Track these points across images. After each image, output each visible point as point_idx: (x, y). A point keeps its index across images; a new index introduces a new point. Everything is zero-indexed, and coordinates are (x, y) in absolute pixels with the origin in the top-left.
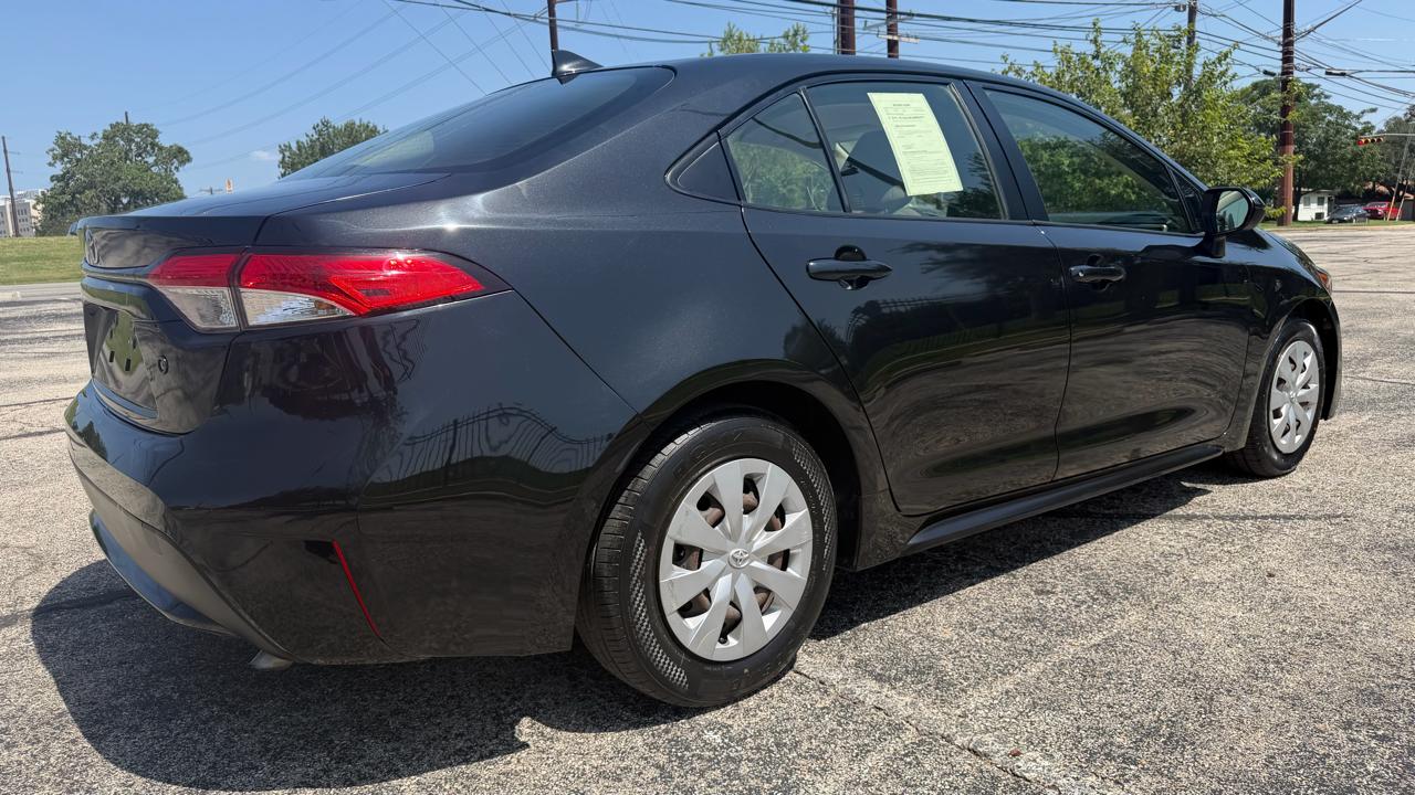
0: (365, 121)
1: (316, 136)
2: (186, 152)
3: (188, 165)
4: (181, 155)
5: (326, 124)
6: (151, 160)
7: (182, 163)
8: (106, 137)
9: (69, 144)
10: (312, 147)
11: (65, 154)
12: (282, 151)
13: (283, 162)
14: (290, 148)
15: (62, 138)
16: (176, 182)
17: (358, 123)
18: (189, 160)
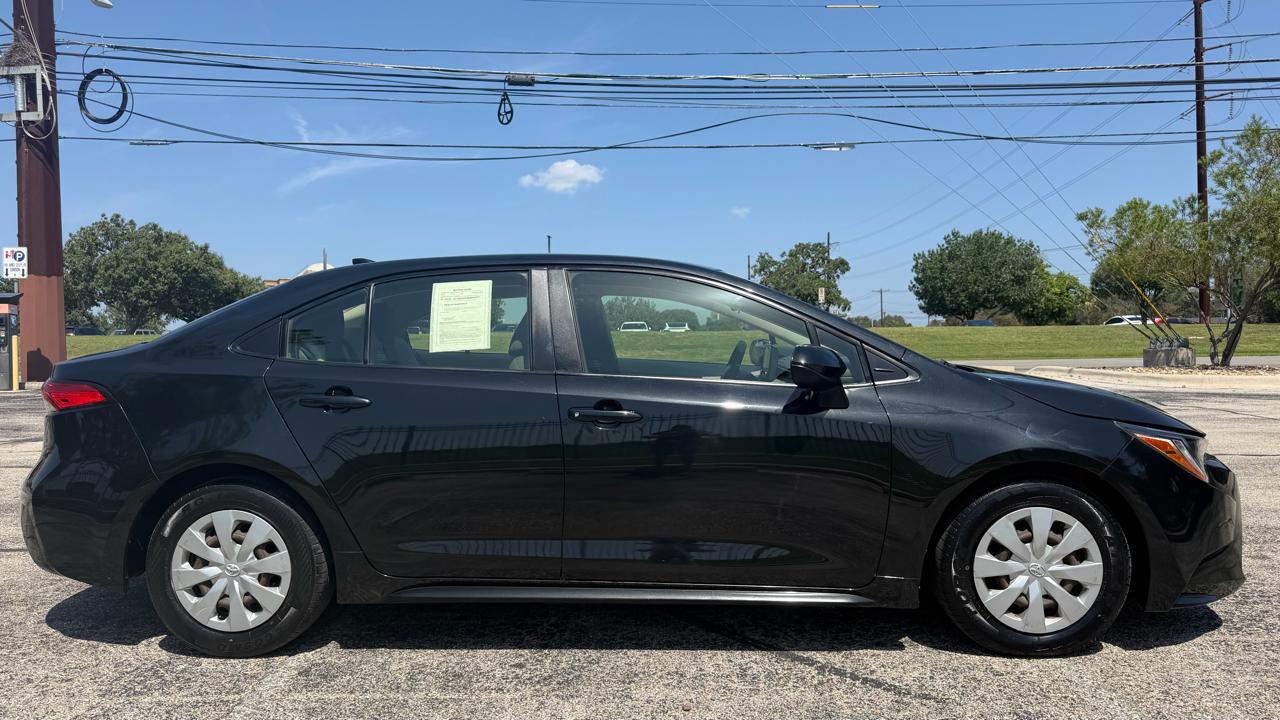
0: (992, 230)
1: (946, 246)
2: (847, 264)
3: (847, 273)
4: (843, 265)
5: (955, 234)
6: (820, 270)
7: (843, 272)
8: (791, 255)
9: (766, 261)
10: (941, 255)
11: (762, 269)
12: (916, 259)
13: (916, 267)
14: (924, 255)
15: (763, 257)
16: (836, 286)
17: (984, 232)
18: (848, 269)
